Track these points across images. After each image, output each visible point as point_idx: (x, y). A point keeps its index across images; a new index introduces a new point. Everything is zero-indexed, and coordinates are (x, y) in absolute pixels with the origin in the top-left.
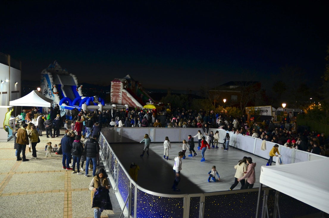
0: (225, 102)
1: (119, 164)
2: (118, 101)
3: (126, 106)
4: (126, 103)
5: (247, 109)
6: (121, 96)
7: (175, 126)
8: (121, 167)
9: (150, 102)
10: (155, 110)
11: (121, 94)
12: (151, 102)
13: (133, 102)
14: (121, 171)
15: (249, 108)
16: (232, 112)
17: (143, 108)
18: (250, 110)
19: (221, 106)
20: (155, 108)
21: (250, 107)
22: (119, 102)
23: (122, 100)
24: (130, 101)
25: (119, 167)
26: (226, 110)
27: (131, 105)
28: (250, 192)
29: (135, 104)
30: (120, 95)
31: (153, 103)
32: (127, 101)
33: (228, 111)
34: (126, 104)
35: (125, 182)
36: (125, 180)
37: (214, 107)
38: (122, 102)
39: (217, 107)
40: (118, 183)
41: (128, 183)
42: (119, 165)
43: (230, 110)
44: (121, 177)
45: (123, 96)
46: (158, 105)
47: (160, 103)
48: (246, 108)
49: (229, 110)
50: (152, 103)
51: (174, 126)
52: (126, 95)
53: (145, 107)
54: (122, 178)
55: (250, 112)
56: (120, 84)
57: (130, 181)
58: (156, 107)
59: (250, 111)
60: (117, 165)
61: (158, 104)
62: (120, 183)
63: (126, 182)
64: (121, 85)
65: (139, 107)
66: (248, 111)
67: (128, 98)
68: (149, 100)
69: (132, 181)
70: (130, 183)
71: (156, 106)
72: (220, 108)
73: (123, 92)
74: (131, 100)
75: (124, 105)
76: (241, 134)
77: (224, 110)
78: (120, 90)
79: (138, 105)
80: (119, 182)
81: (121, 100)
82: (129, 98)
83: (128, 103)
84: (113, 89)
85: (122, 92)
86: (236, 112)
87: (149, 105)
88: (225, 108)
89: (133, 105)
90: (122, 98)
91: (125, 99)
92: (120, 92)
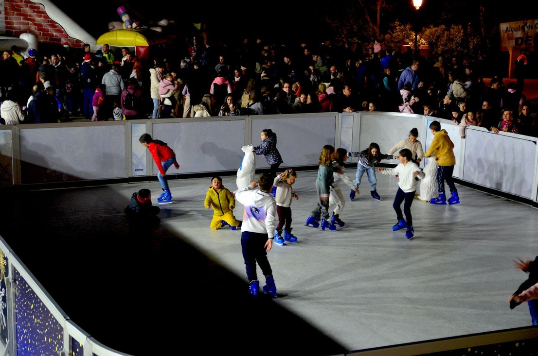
0: (418, 8)
1: (14, 270)
3: (26, 38)
4: (22, 27)
5: (507, 30)
7: (227, 110)
8: (22, 279)
9: (122, 22)
10: (145, 51)
12: (125, 18)
13: (53, 24)
14: (26, 294)
15: (514, 25)
16: (445, 45)
17: (98, 45)
18: (519, 34)
19: (403, 23)
20: (147, 45)
21: (520, 24)
23: (6, 13)
24: (39, 19)
25: (15, 280)
26: (423, 41)
27: (46, 33)
28: (520, 342)
29: (60, 30)
31: (134, 25)
32: (26, 16)
33: (430, 44)
34: (25, 32)
35: (42, 337)
36: (42, 327)
37: (377, 30)
38: (7, 23)
39: (387, 27)
40: (14, 342)
41: (55, 338)
42: (16, 273)
43: (438, 37)
44: (24, 318)
46: (159, 30)
47: (163, 22)
48: (504, 26)
49: (437, 40)
50: (131, 24)
51: (224, 111)
53: (106, 39)
54: (31, 321)
55: (520, 41)
57: (62, 329)
58: (149, 41)
59: (517, 39)
60: (7, 274)
61: (157, 26)
62: (23, 344)
63: (49, 335)
65: (78, 41)
66: (510, 38)
67: (31, 7)
68: (120, 10)
69: (71, 330)
70: (62, 339)
71: (146, 34)
72: (399, 30)
74: (42, 13)
75: (18, 34)
76: (485, 129)
77: (416, 41)
79: (74, 32)
80: (17, 338)
82: (34, 7)
83: (33, 27)
86: (464, 43)
87: (119, 33)
88: (418, 30)
89: (54, 34)
90: (6, 9)
91: (20, 10)
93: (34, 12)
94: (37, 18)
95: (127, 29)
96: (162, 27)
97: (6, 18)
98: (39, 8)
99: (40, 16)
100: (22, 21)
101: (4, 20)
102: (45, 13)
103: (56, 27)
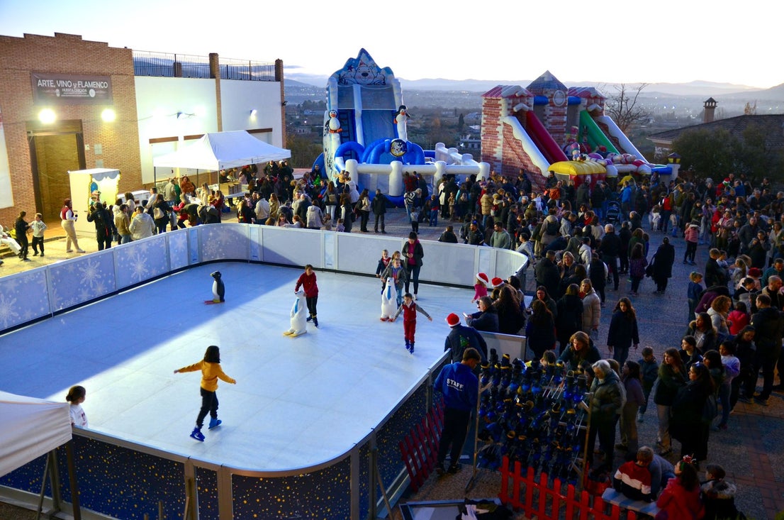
2: (495, 150)
6: (501, 137)
11: (500, 129)
12: (576, 152)
13: (525, 154)
17: (548, 171)
22: (495, 153)
27: (522, 161)
30: (498, 132)
32: (513, 149)
38: (502, 153)
45: (504, 135)
52: (510, 131)
53: (553, 167)
56: (499, 102)
64: (501, 105)
65: (537, 167)
73: (505, 124)
78: (499, 120)
79: (537, 161)
81: (501, 147)
83: (515, 156)
84: (486, 116)
85: (502, 126)
89: (525, 161)
90: (503, 143)
91: (510, 144)
92: (500, 125)
93: (517, 145)
94: (518, 150)
97: (503, 149)
98: (519, 143)
99: (520, 149)
102: (522, 146)
103: (527, 157)
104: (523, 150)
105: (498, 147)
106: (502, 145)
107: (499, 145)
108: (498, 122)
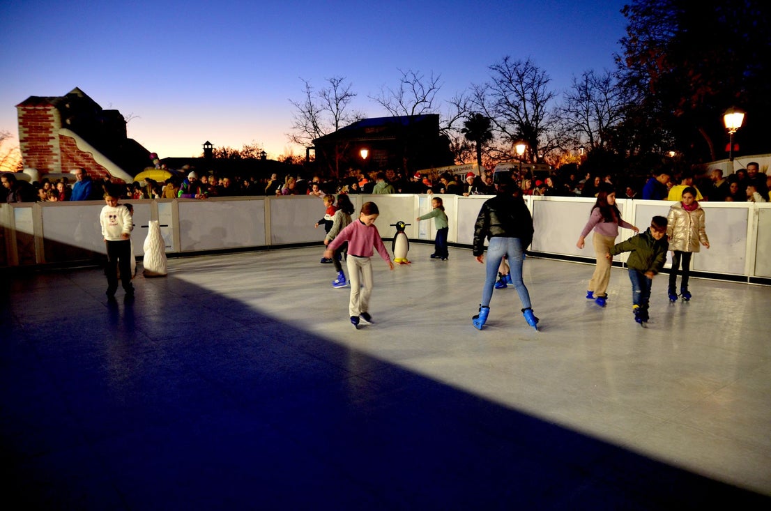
2: (50, 166)
6: (58, 152)
11: (55, 144)
13: (99, 167)
22: (52, 170)
23: (62, 161)
24: (88, 165)
27: (94, 175)
29: (105, 172)
30: (52, 146)
32: (78, 163)
38: (63, 168)
45: (62, 149)
46: (182, 171)
47: (185, 167)
52: (73, 145)
53: (141, 176)
56: (49, 113)
61: (180, 168)
64: (51, 116)
65: (119, 179)
67: (82, 155)
73: (61, 137)
74: (90, 159)
78: (51, 132)
79: (116, 173)
81: (60, 163)
82: (84, 155)
84: (27, 129)
85: (58, 139)
87: (151, 172)
89: (100, 175)
90: (62, 158)
91: (73, 158)
92: (53, 138)
93: (84, 159)
94: (86, 164)
95: (157, 169)
96: (185, 170)
97: (62, 165)
98: (88, 156)
99: (89, 162)
100: (75, 166)
101: (60, 166)
102: (93, 159)
103: (101, 169)
104: (94, 162)
105: (55, 163)
106: (60, 160)
107: (57, 161)
108: (50, 135)
